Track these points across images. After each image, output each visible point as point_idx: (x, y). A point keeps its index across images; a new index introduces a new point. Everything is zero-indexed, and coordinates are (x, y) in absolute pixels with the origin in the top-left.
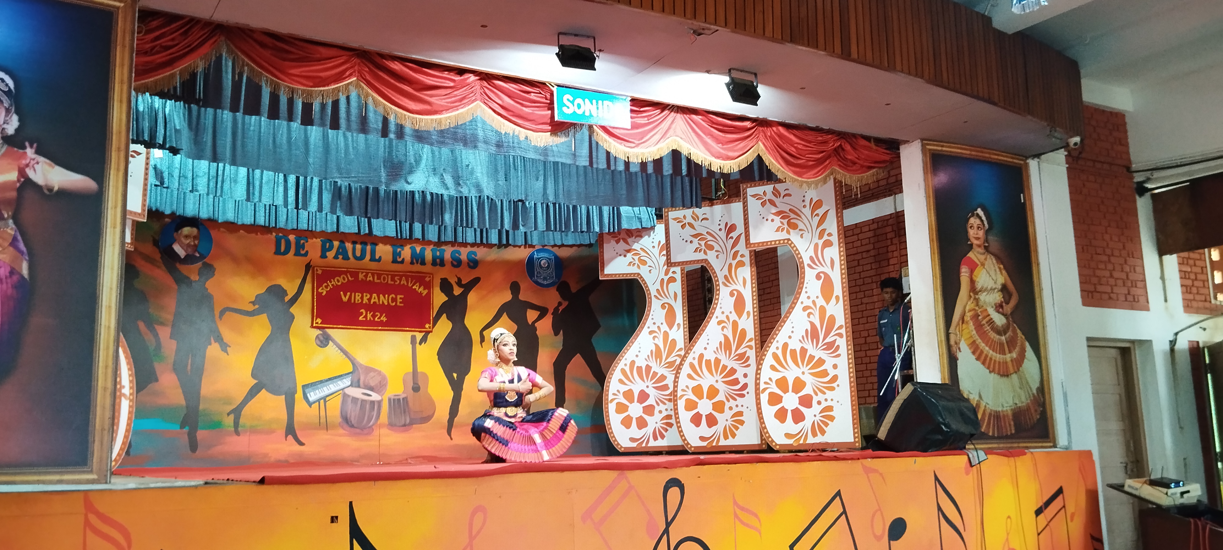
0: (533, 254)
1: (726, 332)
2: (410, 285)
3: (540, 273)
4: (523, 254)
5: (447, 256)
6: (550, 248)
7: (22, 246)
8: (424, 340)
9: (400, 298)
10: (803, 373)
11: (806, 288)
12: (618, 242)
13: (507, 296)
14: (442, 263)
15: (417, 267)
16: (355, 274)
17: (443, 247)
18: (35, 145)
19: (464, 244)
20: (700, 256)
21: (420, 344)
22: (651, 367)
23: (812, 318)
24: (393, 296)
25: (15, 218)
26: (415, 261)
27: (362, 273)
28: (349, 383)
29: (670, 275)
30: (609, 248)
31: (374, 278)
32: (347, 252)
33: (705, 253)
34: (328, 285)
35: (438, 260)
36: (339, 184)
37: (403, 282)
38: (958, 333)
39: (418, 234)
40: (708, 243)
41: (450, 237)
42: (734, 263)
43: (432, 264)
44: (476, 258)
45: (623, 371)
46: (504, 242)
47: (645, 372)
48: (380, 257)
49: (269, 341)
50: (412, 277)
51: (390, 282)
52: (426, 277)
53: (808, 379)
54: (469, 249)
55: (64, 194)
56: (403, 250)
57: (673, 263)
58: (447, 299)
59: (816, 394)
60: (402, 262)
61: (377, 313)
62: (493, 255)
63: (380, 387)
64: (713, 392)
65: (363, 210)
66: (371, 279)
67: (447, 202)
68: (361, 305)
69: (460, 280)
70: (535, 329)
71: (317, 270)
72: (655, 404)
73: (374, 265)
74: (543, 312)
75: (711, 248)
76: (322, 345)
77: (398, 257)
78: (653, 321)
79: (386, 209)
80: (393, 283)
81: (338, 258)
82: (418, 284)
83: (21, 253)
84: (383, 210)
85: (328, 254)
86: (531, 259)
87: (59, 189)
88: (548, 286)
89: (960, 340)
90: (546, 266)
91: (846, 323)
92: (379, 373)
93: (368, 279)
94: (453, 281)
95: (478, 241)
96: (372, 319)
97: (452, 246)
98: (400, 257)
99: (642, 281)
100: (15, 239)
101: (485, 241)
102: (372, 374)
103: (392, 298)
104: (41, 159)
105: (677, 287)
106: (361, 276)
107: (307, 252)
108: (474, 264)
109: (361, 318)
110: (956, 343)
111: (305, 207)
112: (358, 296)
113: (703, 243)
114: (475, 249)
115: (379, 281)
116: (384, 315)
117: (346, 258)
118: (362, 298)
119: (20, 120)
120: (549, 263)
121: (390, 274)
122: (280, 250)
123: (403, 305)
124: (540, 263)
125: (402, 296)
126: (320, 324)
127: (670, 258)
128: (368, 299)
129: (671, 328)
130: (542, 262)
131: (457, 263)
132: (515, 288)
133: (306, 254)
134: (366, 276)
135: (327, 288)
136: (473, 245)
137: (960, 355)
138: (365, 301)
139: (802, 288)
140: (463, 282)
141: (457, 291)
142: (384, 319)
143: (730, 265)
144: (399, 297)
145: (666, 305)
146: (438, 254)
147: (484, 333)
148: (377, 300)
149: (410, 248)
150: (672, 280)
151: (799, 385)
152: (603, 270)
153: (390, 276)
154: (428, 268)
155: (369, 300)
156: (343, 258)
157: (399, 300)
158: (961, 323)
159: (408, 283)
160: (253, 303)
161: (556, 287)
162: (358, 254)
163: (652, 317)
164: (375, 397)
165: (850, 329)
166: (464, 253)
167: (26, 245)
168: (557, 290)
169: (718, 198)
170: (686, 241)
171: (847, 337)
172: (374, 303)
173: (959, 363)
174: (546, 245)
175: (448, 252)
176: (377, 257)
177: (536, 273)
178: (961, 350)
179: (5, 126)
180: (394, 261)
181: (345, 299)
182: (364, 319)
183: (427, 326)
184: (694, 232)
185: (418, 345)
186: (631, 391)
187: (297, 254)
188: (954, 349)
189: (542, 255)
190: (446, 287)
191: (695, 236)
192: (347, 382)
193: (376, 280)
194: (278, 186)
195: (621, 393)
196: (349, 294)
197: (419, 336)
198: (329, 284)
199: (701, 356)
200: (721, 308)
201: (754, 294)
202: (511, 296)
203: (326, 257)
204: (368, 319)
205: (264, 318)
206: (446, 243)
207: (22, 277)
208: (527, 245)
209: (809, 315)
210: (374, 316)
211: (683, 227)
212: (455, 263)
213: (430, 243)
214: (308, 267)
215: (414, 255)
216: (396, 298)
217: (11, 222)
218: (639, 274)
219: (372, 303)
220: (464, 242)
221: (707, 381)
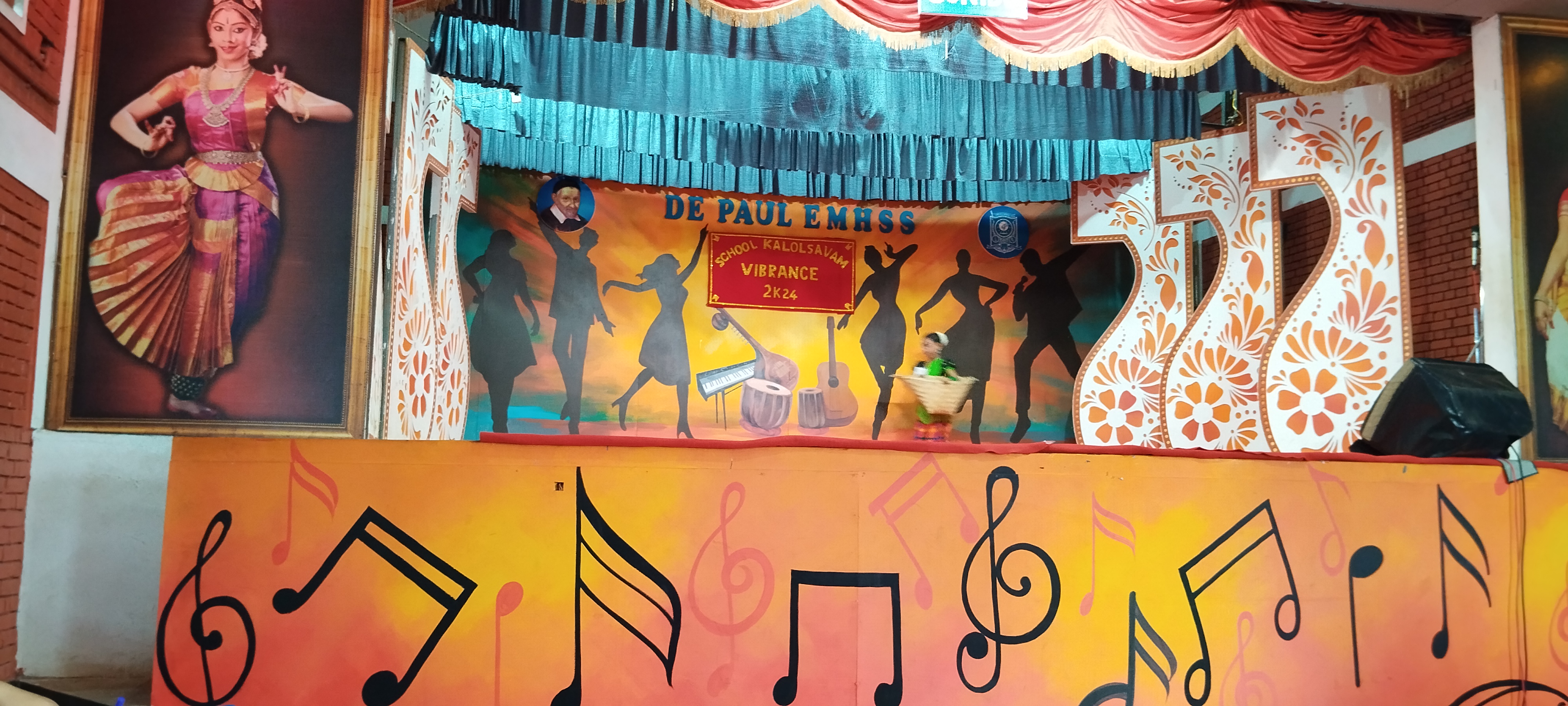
0: (988, 213)
1: (1234, 310)
2: (826, 255)
3: (997, 238)
4: (975, 214)
5: (875, 218)
6: (1013, 206)
7: (271, 180)
8: (843, 323)
9: (814, 271)
10: (1333, 364)
11: (1342, 244)
12: (1097, 193)
13: (953, 269)
14: (868, 228)
15: (836, 233)
16: (758, 242)
17: (869, 208)
18: (284, 68)
19: (896, 203)
20: (1202, 207)
21: (839, 328)
22: (1139, 361)
23: (1349, 287)
24: (807, 269)
25: (264, 150)
26: (833, 225)
27: (768, 239)
28: (752, 373)
29: (1170, 236)
30: (1085, 201)
31: (781, 247)
32: (750, 215)
33: (1209, 202)
34: (727, 255)
35: (862, 223)
36: (726, 127)
37: (818, 251)
38: (1550, 300)
39: (835, 191)
40: (1214, 188)
41: (877, 193)
42: (1249, 214)
43: (855, 229)
44: (912, 220)
45: (1101, 366)
46: (950, 198)
47: (1131, 368)
48: (790, 220)
49: (658, 322)
50: (828, 244)
51: (801, 251)
52: (847, 244)
53: (1341, 374)
54: (902, 209)
55: (315, 122)
56: (818, 211)
57: (1165, 217)
58: (873, 272)
59: (1352, 394)
60: (817, 226)
61: (785, 290)
62: (935, 216)
63: (789, 379)
64: (1214, 393)
65: (755, 160)
66: (778, 247)
67: (862, 145)
68: (767, 279)
69: (890, 248)
70: (990, 311)
71: (714, 237)
72: (1143, 410)
73: (782, 230)
74: (1001, 290)
75: (1217, 194)
76: (720, 327)
77: (812, 220)
78: (1144, 299)
79: (783, 156)
80: (804, 252)
81: (739, 222)
82: (836, 254)
83: (271, 188)
84: (780, 157)
85: (727, 217)
86: (985, 221)
87: (310, 116)
88: (1007, 255)
89: (1553, 311)
90: (1007, 228)
91: (1402, 294)
92: (788, 362)
93: (775, 247)
94: (881, 249)
95: (915, 197)
96: (779, 297)
97: (880, 206)
98: (814, 221)
99: (1130, 245)
100: (264, 172)
101: (923, 198)
102: (779, 363)
103: (804, 270)
104: (291, 84)
105: (1179, 253)
106: (766, 244)
107: (703, 214)
108: (909, 228)
109: (765, 296)
110: (1546, 315)
111: (685, 156)
112: (762, 268)
113: (1206, 188)
114: (910, 209)
115: (788, 250)
116: (794, 291)
117: (749, 222)
118: (767, 271)
119: (268, 42)
120: (1010, 226)
121: (801, 242)
122: (671, 213)
123: (816, 279)
124: (998, 225)
125: (816, 269)
126: (718, 301)
127: (1160, 212)
128: (774, 272)
129: (1168, 310)
130: (1001, 225)
131: (887, 227)
132: (963, 258)
133: (701, 218)
134: (772, 244)
135: (725, 258)
136: (910, 203)
137: (1551, 334)
138: (771, 274)
139: (1335, 245)
140: (894, 252)
141: (887, 262)
142: (794, 296)
143: (1244, 218)
144: (812, 269)
145: (1162, 277)
146: (863, 215)
147: (921, 315)
148: (785, 274)
149: (828, 208)
150: (1172, 243)
151: (1325, 381)
152: (1075, 232)
153: (801, 244)
154: (850, 234)
155: (776, 273)
156: (746, 223)
157: (812, 274)
158: (1556, 285)
159: (823, 252)
160: (641, 276)
161: (1020, 256)
162: (763, 217)
163: (1143, 294)
164: (783, 391)
165: (1407, 303)
166: (896, 215)
167: (275, 181)
168: (1021, 262)
169: (1230, 125)
170: (1183, 187)
171: (1403, 313)
172: (782, 276)
173: (1550, 345)
174: (1007, 203)
175: (875, 213)
176: (786, 221)
177: (991, 239)
178: (1555, 324)
179: (252, 48)
180: (808, 225)
181: (747, 272)
182: (770, 296)
183: (847, 305)
184: (1194, 174)
185: (836, 329)
186: (1110, 393)
187: (691, 217)
188: (1542, 323)
189: (999, 215)
190: (872, 256)
191: (1195, 179)
192: (749, 371)
193: (784, 249)
194: (653, 132)
195: (1098, 394)
196: (751, 265)
197: (838, 318)
198: (728, 253)
199: (1200, 344)
200: (1229, 277)
201: (1277, 257)
202: (958, 269)
203: (725, 221)
204: (775, 297)
205: (652, 294)
206: (873, 201)
207: (272, 214)
208: (981, 202)
209: (1344, 282)
210: (781, 293)
211: (1179, 167)
212: (885, 227)
213: (851, 201)
214: (704, 233)
215: (832, 218)
216: (809, 270)
217: (259, 154)
218: (1125, 236)
219: (779, 275)
220: (896, 199)
221: (1206, 378)
